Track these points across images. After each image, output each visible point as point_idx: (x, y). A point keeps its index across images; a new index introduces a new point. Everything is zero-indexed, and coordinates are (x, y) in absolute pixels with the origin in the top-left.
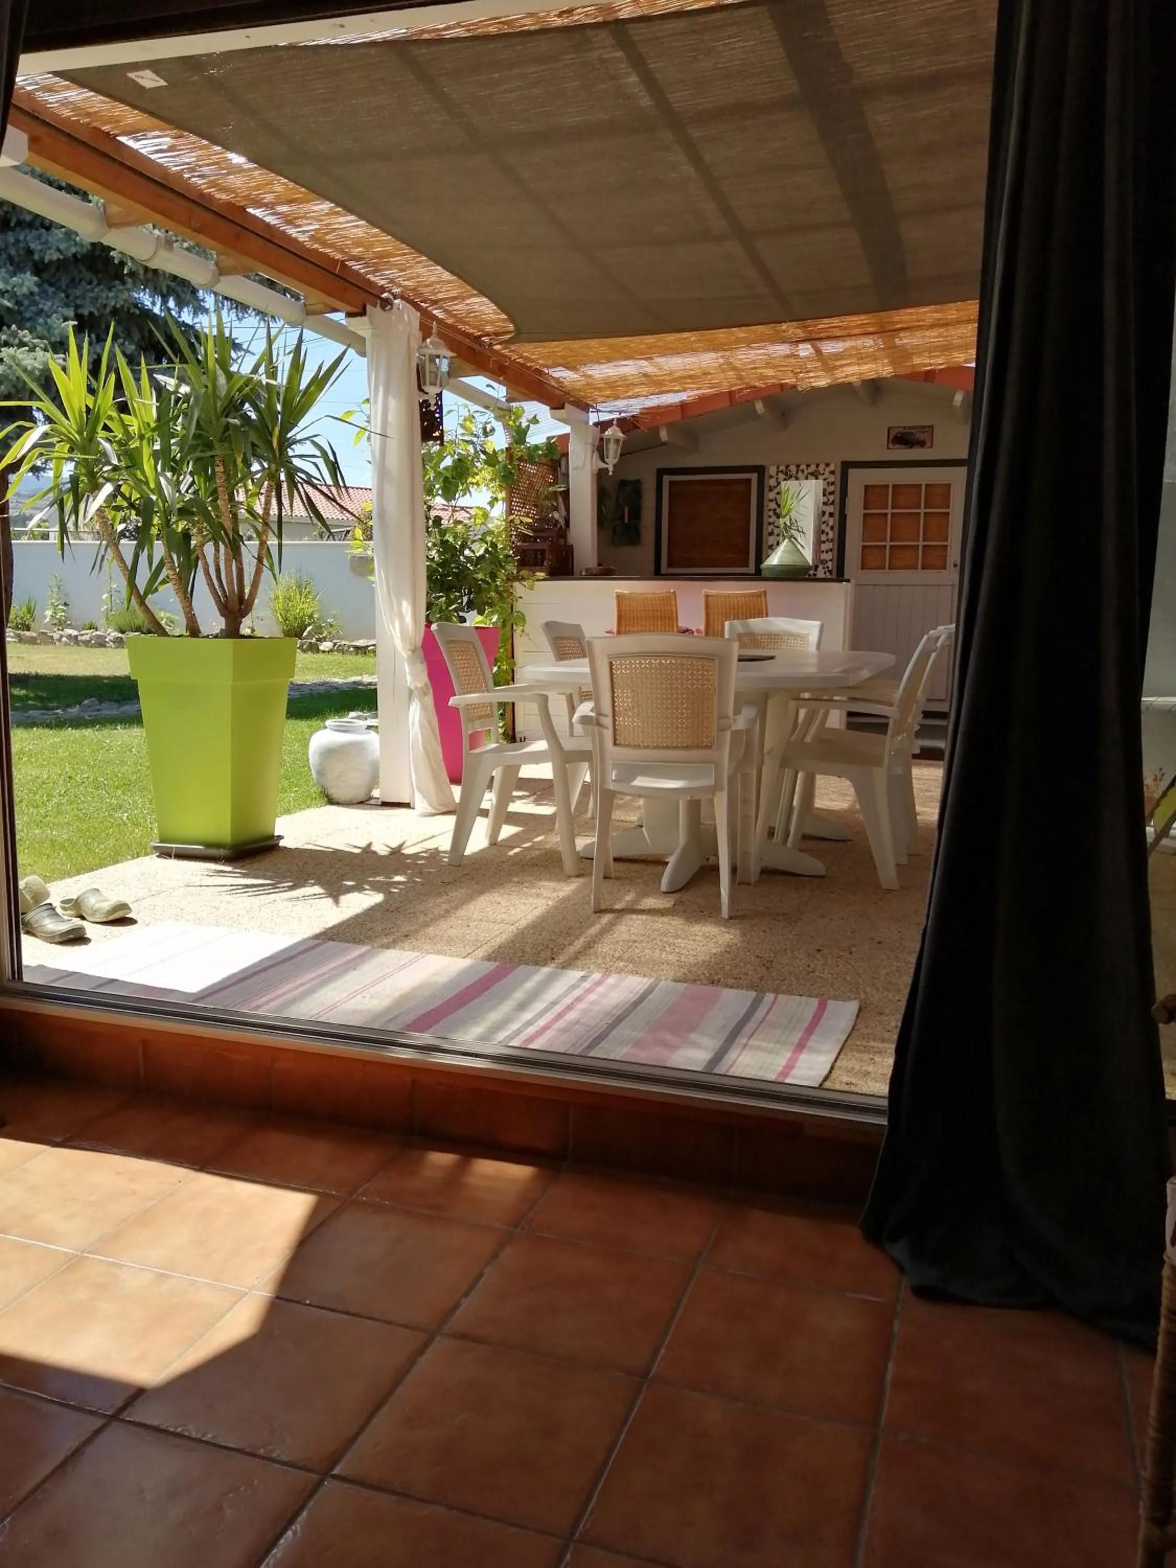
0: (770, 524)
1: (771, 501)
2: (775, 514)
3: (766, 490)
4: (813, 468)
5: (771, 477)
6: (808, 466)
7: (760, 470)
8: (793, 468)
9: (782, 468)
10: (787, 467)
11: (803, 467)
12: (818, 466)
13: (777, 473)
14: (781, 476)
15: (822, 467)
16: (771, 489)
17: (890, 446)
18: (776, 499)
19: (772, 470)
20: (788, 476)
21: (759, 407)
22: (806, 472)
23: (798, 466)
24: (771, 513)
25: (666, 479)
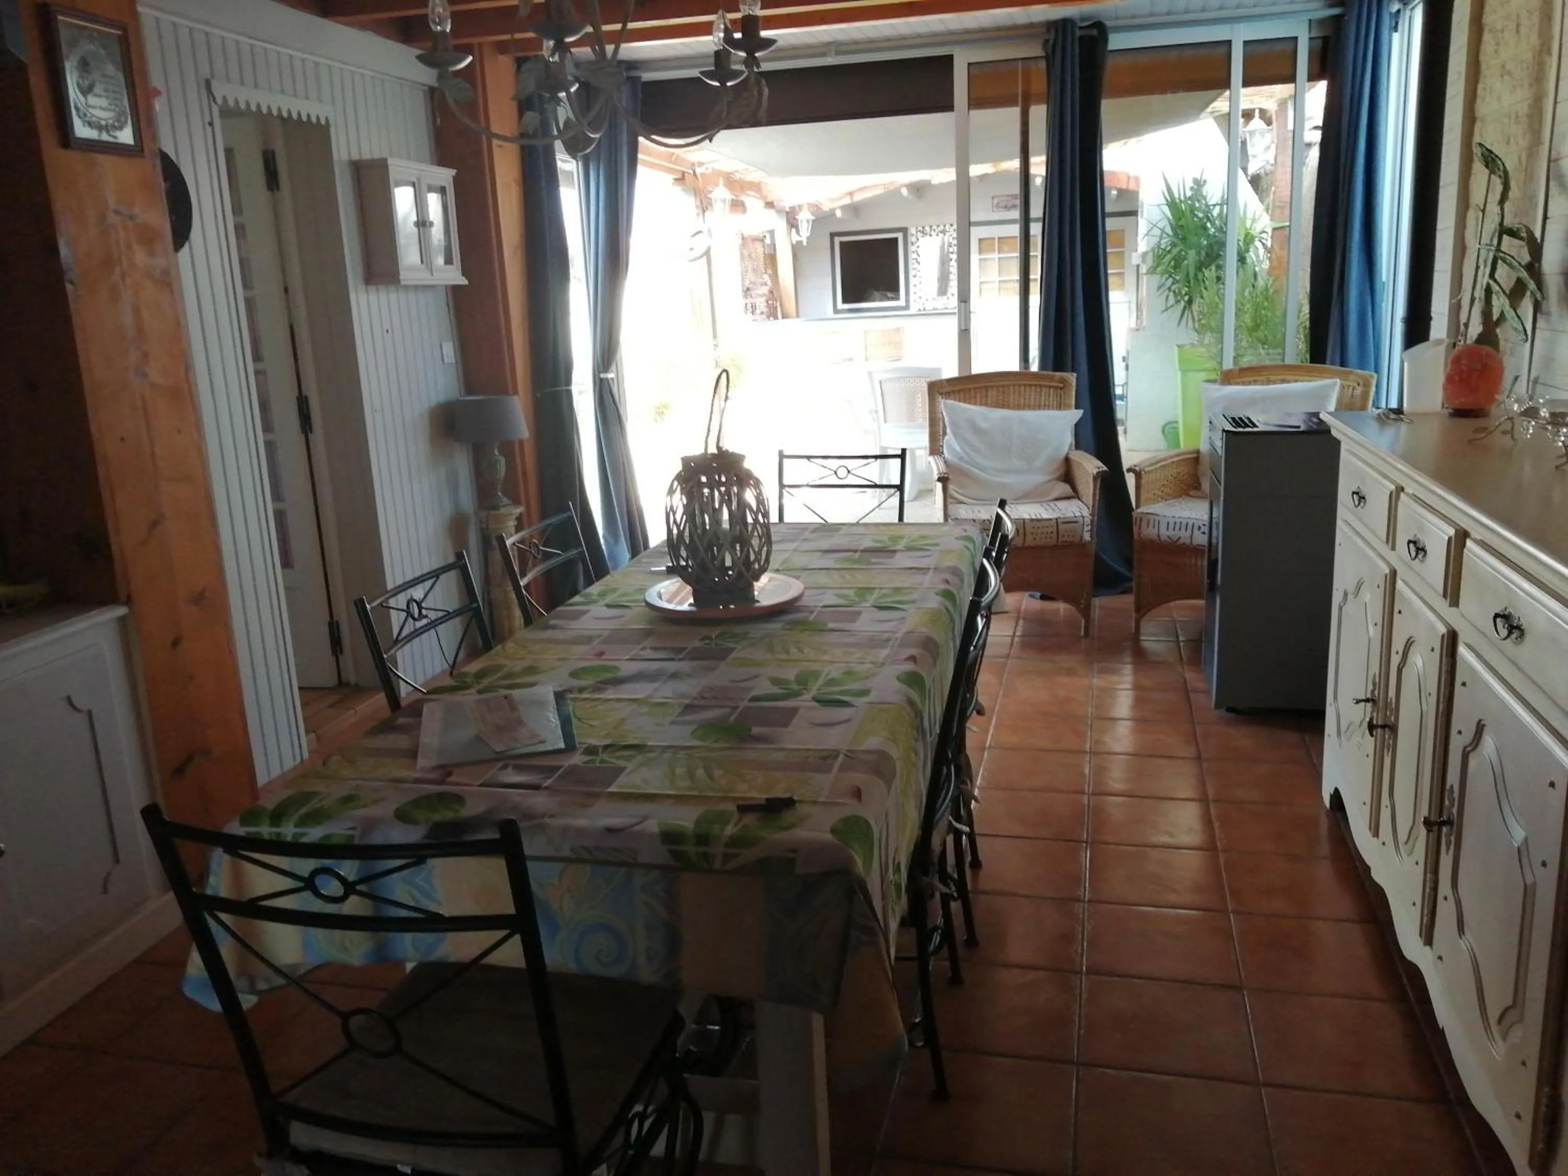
0: (913, 269)
1: (913, 252)
2: (917, 261)
3: (910, 245)
4: (941, 228)
5: (913, 235)
6: (938, 226)
7: (904, 230)
8: (927, 229)
9: (920, 228)
10: (923, 228)
11: (934, 227)
12: (945, 226)
13: (917, 232)
14: (920, 235)
15: (948, 226)
16: (913, 244)
17: (995, 209)
18: (917, 251)
19: (912, 230)
20: (923, 233)
21: (904, 191)
22: (937, 230)
23: (931, 227)
24: (914, 261)
25: (837, 240)
